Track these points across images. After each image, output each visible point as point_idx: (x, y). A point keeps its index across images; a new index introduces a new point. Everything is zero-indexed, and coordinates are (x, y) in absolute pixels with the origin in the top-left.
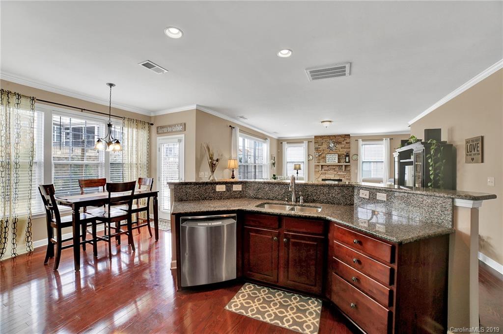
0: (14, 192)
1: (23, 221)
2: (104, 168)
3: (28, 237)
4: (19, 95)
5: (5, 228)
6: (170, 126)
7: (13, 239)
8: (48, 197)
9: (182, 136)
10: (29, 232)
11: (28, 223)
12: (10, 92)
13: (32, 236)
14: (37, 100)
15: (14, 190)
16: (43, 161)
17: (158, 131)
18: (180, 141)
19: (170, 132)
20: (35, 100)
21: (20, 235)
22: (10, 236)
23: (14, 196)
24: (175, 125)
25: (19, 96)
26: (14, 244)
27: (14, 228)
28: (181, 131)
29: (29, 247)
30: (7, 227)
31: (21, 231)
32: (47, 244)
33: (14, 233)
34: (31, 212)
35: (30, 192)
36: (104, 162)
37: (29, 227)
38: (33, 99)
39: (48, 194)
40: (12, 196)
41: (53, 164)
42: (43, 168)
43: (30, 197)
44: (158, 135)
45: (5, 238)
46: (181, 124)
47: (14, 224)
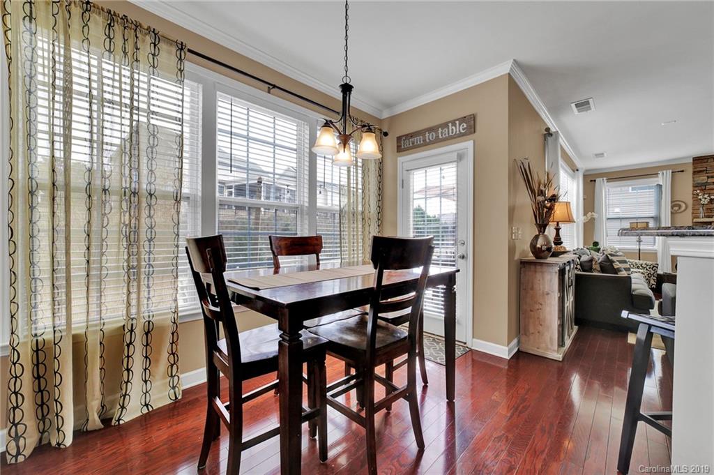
0: (147, 260)
1: (162, 329)
2: (306, 217)
3: (172, 365)
4: (155, 34)
5: (128, 346)
6: (431, 130)
7: (145, 370)
8: (208, 279)
9: (467, 145)
10: (173, 354)
11: (173, 334)
12: (140, 25)
13: (179, 364)
14: (189, 51)
15: (147, 256)
16: (200, 194)
17: (399, 147)
18: (460, 157)
19: (431, 143)
20: (186, 50)
21: (157, 361)
22: (137, 364)
23: (147, 270)
24: (445, 125)
25: (157, 38)
26: (146, 382)
27: (147, 345)
28: (461, 135)
29: (174, 388)
30: (131, 343)
31: (159, 353)
32: (205, 380)
33: (146, 357)
34: (177, 307)
35: (174, 262)
36: (307, 204)
37: (173, 342)
38: (181, 48)
39: (207, 271)
40: (143, 270)
41: (217, 201)
42: (200, 210)
43: (175, 274)
44: (398, 154)
45: (128, 370)
46: (463, 120)
47: (147, 334)
